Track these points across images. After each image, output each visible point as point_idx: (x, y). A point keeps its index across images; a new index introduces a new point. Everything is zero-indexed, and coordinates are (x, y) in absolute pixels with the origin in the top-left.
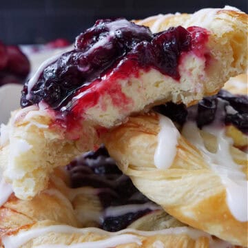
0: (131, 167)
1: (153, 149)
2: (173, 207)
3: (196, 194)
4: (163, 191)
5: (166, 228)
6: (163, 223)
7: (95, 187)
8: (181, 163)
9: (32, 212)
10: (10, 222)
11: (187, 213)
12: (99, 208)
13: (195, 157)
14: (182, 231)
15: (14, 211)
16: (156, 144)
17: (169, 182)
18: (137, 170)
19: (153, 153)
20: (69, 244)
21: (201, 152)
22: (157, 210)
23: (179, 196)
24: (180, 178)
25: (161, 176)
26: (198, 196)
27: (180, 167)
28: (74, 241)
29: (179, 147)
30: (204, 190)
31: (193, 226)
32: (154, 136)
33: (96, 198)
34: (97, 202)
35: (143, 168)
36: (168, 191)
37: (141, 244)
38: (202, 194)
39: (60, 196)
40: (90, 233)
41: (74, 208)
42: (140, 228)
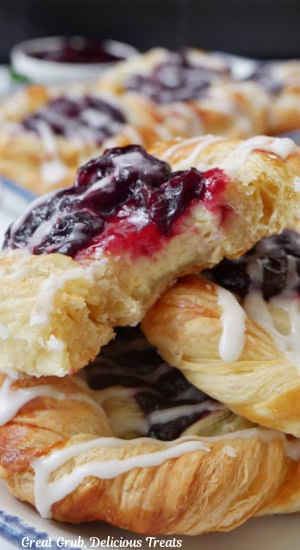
0: (186, 358)
1: (216, 337)
2: (243, 406)
3: (271, 389)
4: (232, 388)
5: (231, 431)
6: (227, 426)
7: (128, 386)
8: (252, 354)
9: (60, 426)
10: (33, 440)
11: (261, 411)
12: (140, 414)
13: (267, 344)
14: (251, 433)
15: (33, 426)
16: (219, 331)
17: (237, 378)
18: (194, 362)
19: (217, 342)
20: (122, 459)
21: (272, 335)
22: (218, 411)
23: (251, 393)
24: (252, 371)
25: (229, 370)
26: (274, 391)
27: (251, 359)
28: (128, 455)
29: (247, 332)
30: (281, 385)
31: (267, 426)
32: (215, 320)
33: (133, 400)
34: (135, 406)
35: (203, 360)
36: (239, 388)
37: (209, 450)
38: (279, 389)
39: (90, 401)
40: (144, 444)
41: (108, 416)
42: (201, 434)
